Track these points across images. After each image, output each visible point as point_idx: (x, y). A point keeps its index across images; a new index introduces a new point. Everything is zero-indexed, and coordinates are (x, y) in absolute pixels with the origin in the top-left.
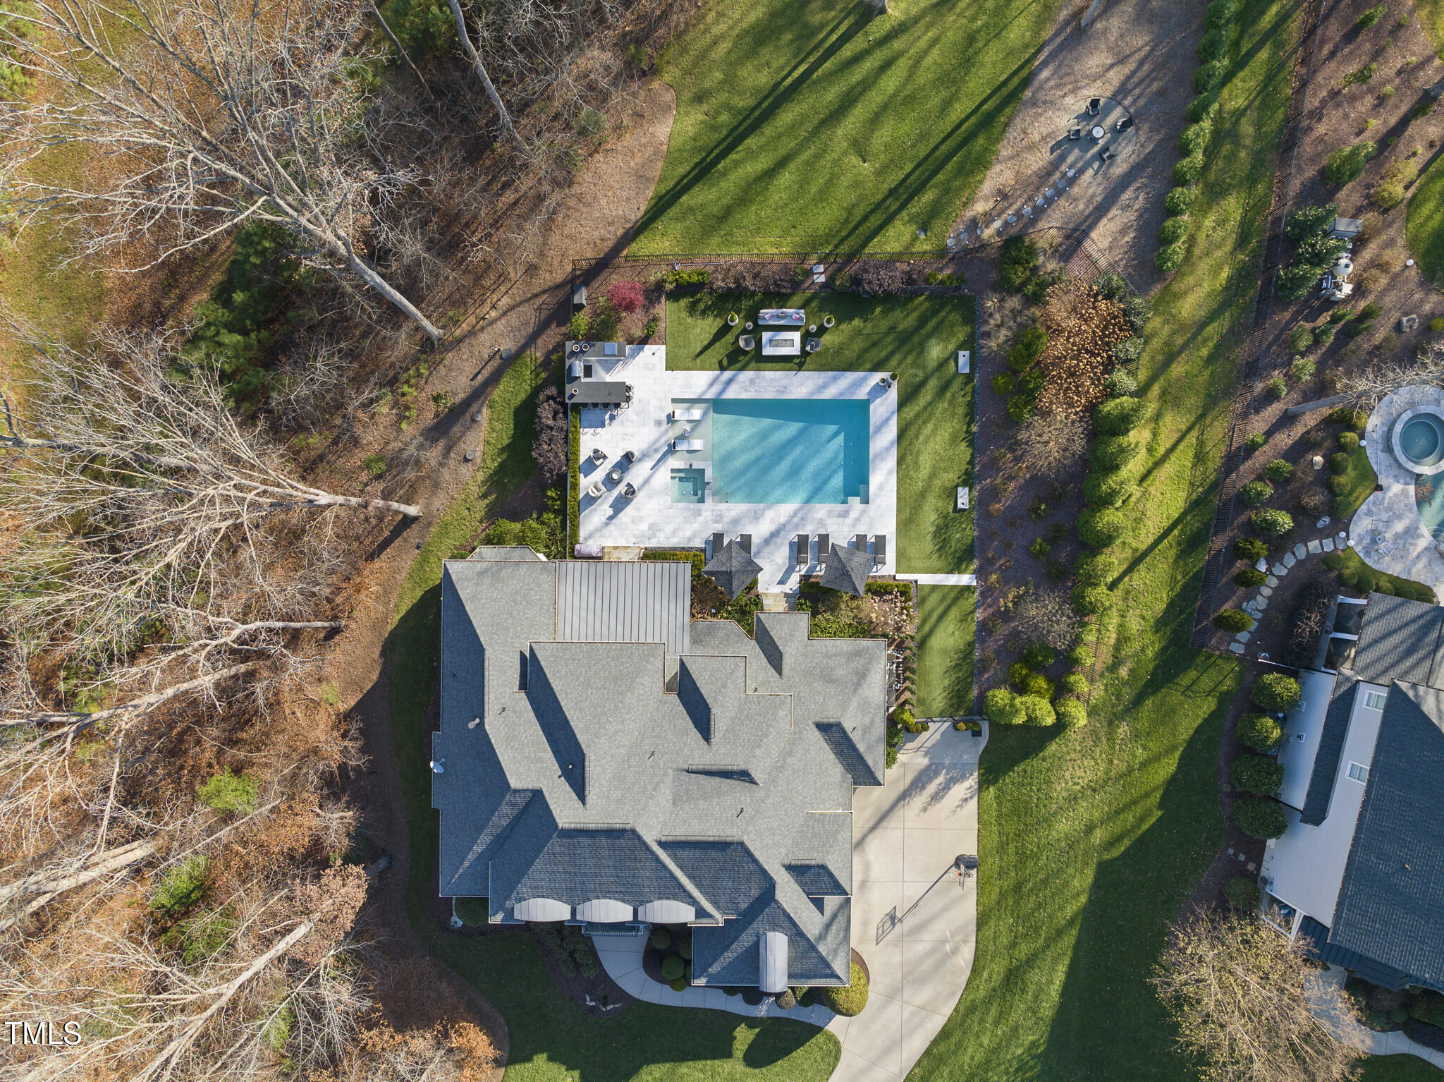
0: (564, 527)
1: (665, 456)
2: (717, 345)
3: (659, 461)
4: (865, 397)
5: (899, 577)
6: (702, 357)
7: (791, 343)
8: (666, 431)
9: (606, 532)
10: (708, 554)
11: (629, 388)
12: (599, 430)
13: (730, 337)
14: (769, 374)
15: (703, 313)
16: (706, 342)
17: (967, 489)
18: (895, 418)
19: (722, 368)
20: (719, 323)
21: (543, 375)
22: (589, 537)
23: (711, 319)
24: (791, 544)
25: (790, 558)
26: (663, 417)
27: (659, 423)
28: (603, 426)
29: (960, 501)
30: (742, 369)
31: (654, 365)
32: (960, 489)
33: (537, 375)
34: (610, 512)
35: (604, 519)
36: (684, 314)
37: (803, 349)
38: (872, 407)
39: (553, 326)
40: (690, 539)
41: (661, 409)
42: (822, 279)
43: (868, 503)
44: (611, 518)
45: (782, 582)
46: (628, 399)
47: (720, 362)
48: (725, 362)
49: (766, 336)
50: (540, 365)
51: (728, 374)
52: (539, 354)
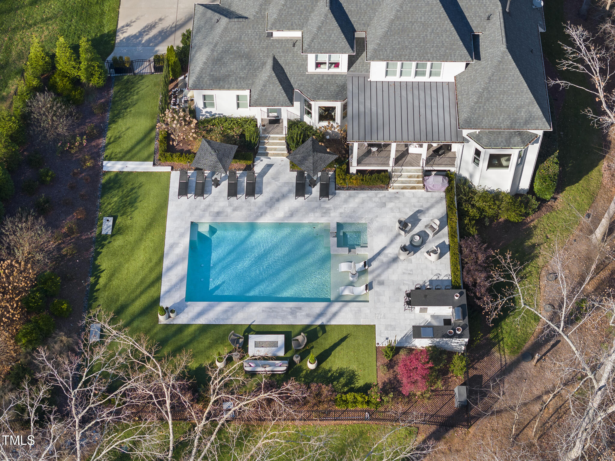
1: (374, 258)
2: (327, 347)
4: (189, 303)
5: (169, 169)
6: (341, 337)
7: (257, 345)
8: (374, 279)
12: (435, 278)
14: (278, 322)
16: (338, 349)
17: (104, 232)
19: (323, 327)
21: (491, 336)
24: (261, 193)
25: (261, 183)
26: (377, 288)
28: (431, 281)
29: (111, 223)
31: (386, 329)
32: (110, 233)
33: (496, 336)
36: (359, 372)
37: (247, 340)
38: (184, 296)
39: (485, 378)
41: (378, 294)
43: (192, 223)
44: (419, 212)
45: (269, 166)
46: (408, 295)
47: (324, 331)
50: (494, 345)
52: (497, 354)
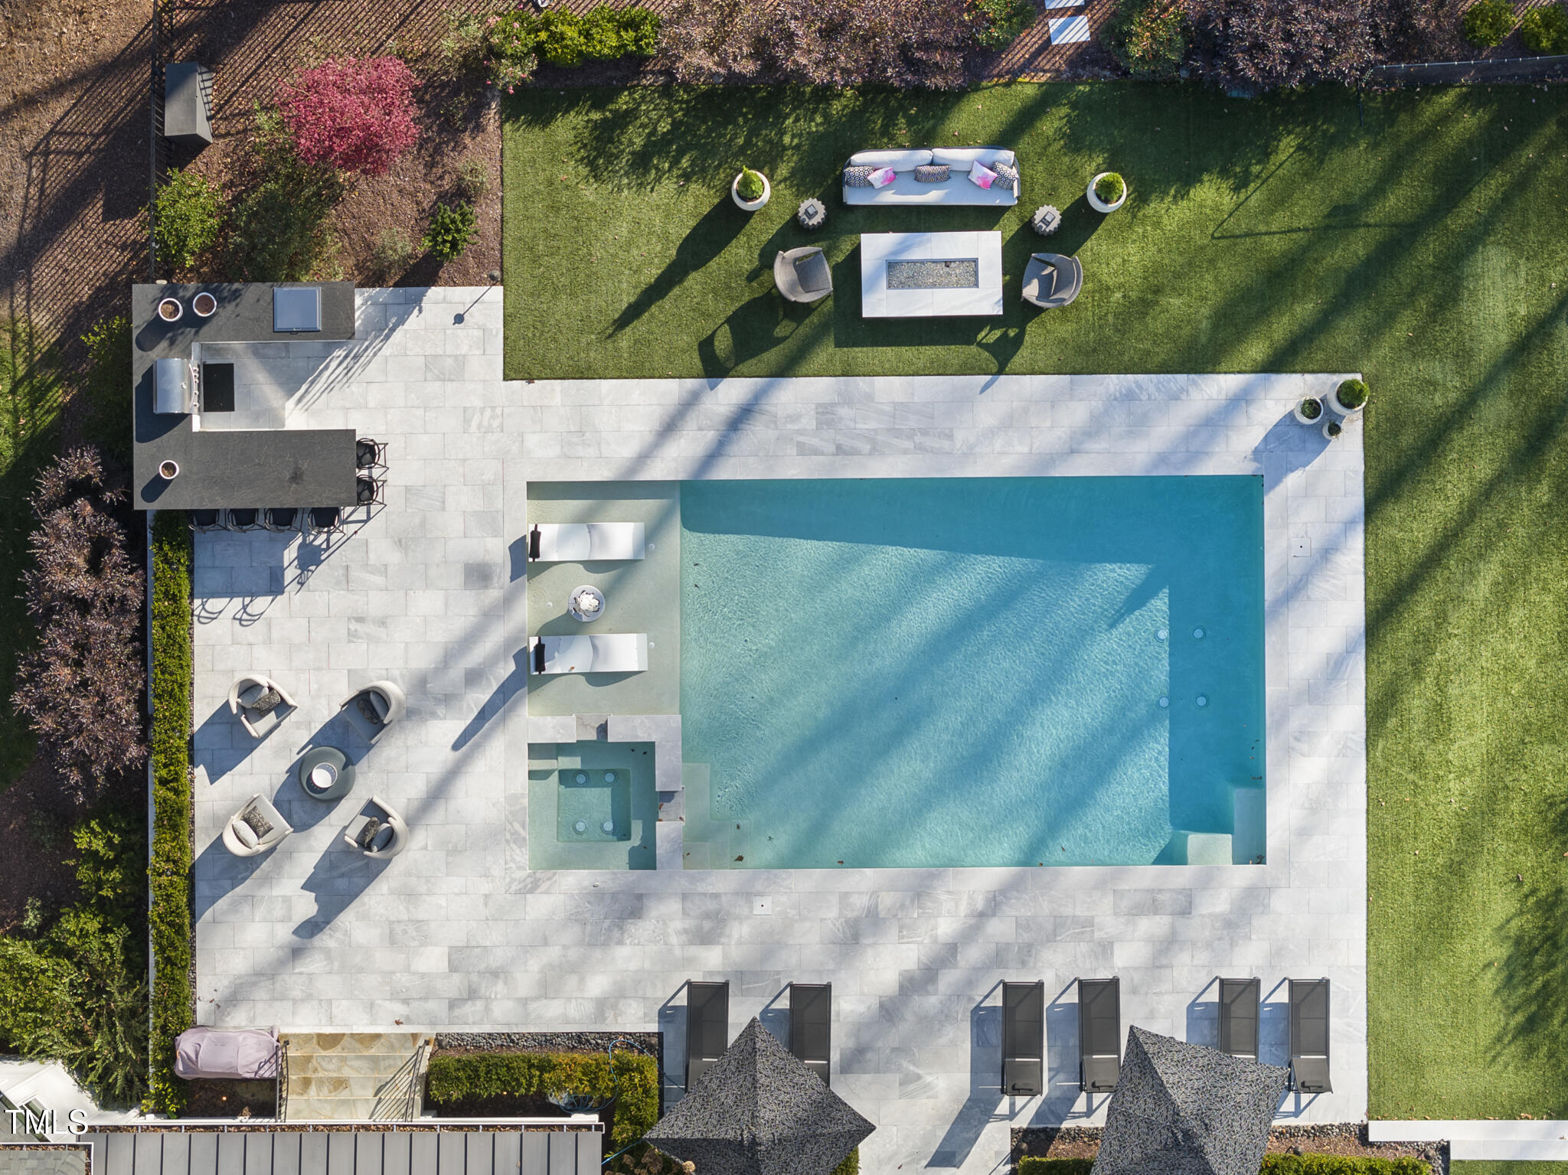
0: (136, 968)
1: (506, 694)
2: (694, 280)
3: (483, 716)
4: (1246, 468)
5: (1379, 1132)
6: (639, 327)
7: (968, 272)
8: (508, 601)
9: (294, 980)
10: (674, 1055)
11: (367, 452)
12: (261, 603)
13: (740, 254)
14: (889, 389)
15: (641, 162)
16: (651, 274)
18: (1357, 542)
19: (714, 368)
20: (700, 200)
22: (233, 999)
23: (668, 186)
24: (980, 1018)
25: (977, 1069)
26: (497, 551)
27: (478, 574)
28: (275, 587)
30: (786, 369)
31: (461, 361)
34: (307, 906)
35: (284, 933)
36: (571, 171)
37: (1012, 291)
38: (1272, 503)
39: (93, 213)
40: (603, 1005)
41: (489, 521)
42: (1079, 32)
43: (1260, 859)
44: (310, 929)
45: (944, 1160)
46: (366, 492)
47: (706, 346)
48: (723, 343)
49: (875, 247)
51: (733, 391)
